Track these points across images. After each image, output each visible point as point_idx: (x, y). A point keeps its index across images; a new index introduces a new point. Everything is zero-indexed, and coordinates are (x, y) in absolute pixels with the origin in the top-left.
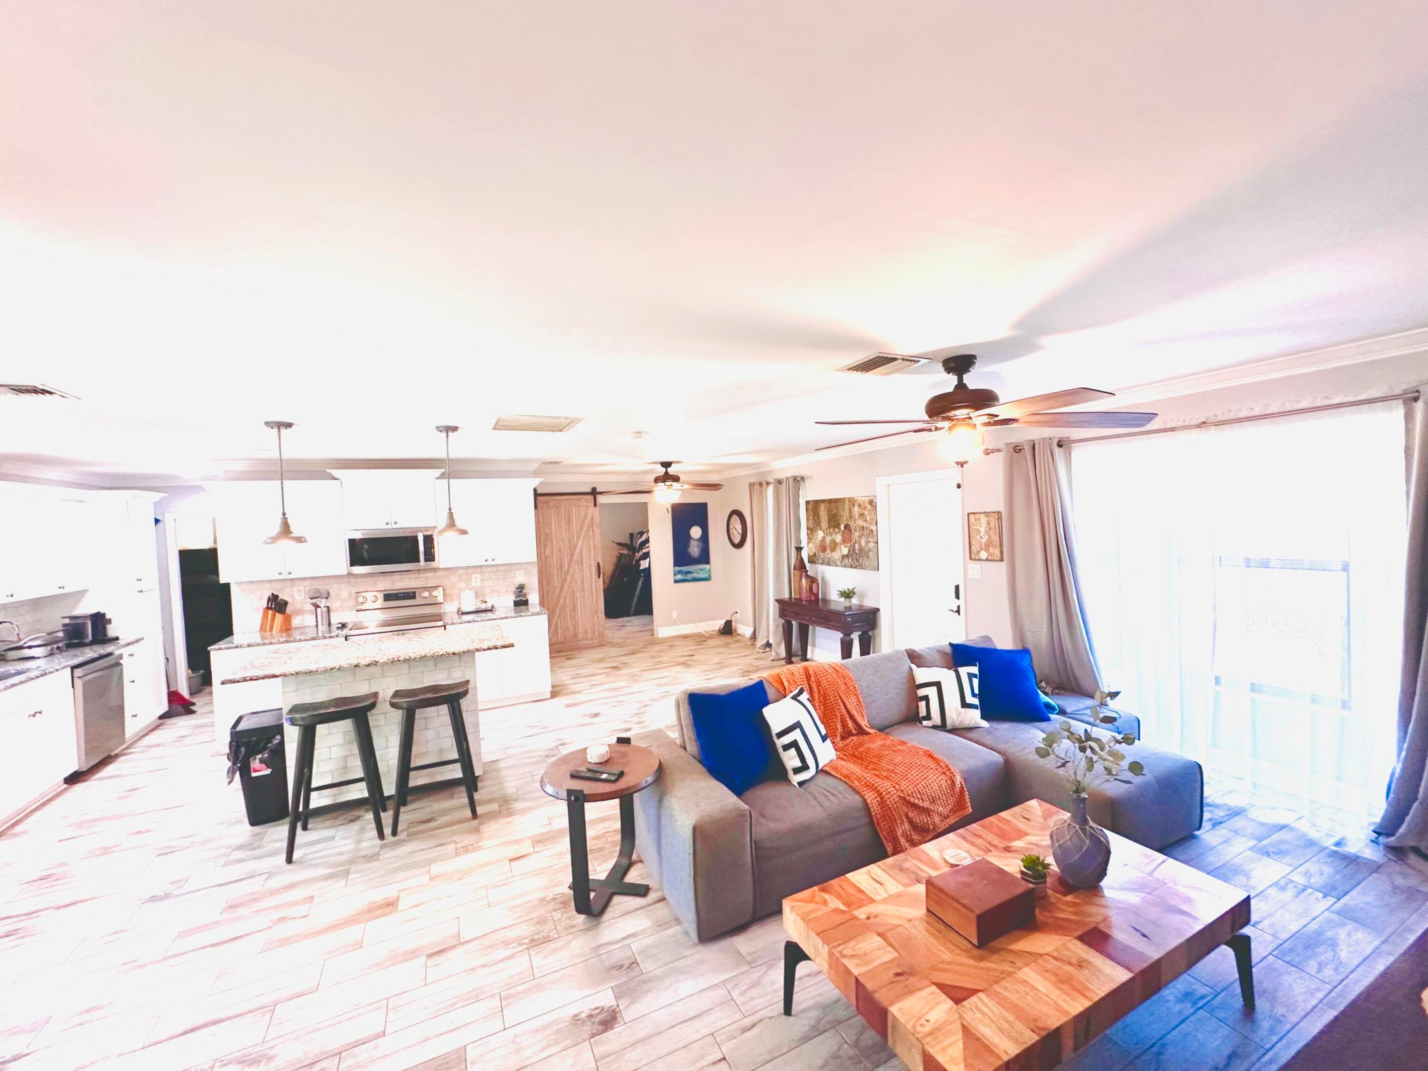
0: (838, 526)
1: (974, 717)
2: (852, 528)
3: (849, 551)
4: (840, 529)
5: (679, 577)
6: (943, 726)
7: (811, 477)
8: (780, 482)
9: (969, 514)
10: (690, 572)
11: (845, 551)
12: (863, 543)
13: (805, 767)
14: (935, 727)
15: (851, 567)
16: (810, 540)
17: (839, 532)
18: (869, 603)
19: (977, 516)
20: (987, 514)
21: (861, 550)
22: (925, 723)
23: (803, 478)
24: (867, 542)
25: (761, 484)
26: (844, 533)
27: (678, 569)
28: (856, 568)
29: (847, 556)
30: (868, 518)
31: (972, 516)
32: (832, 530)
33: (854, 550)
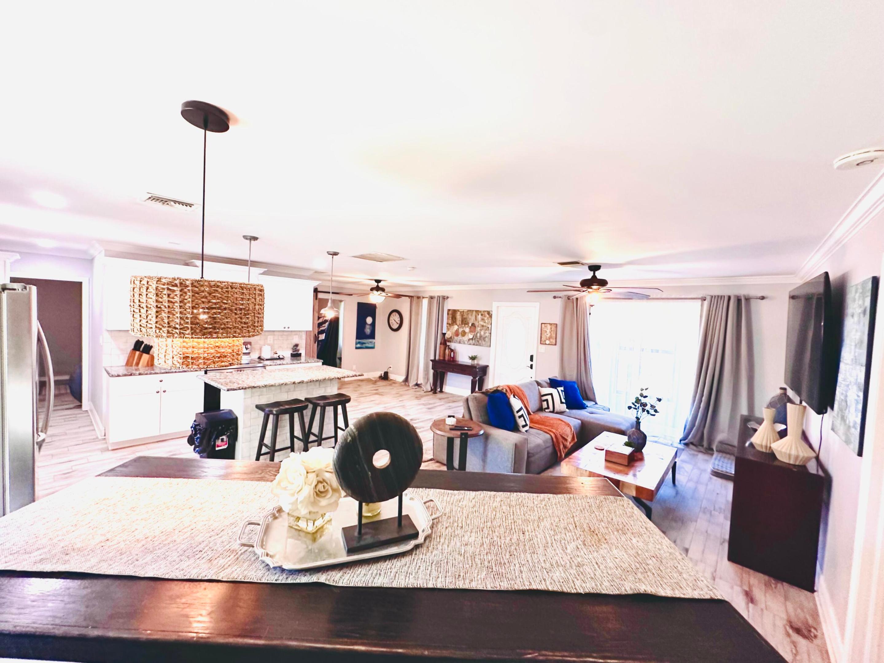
0: (468, 324)
1: (564, 407)
2: (476, 325)
3: (473, 337)
4: (469, 325)
5: (358, 346)
6: (553, 412)
7: (452, 297)
8: (432, 298)
9: (542, 324)
10: (364, 343)
11: (471, 337)
12: (482, 333)
13: (526, 425)
14: (550, 412)
15: (474, 345)
16: (448, 329)
17: (468, 327)
18: (482, 363)
19: (546, 325)
20: (551, 324)
21: (481, 336)
22: (546, 410)
23: (448, 298)
24: (485, 333)
25: (418, 298)
26: (471, 327)
27: (358, 341)
28: (477, 345)
29: (472, 339)
30: (486, 321)
31: (543, 325)
32: (463, 326)
33: (476, 337)
